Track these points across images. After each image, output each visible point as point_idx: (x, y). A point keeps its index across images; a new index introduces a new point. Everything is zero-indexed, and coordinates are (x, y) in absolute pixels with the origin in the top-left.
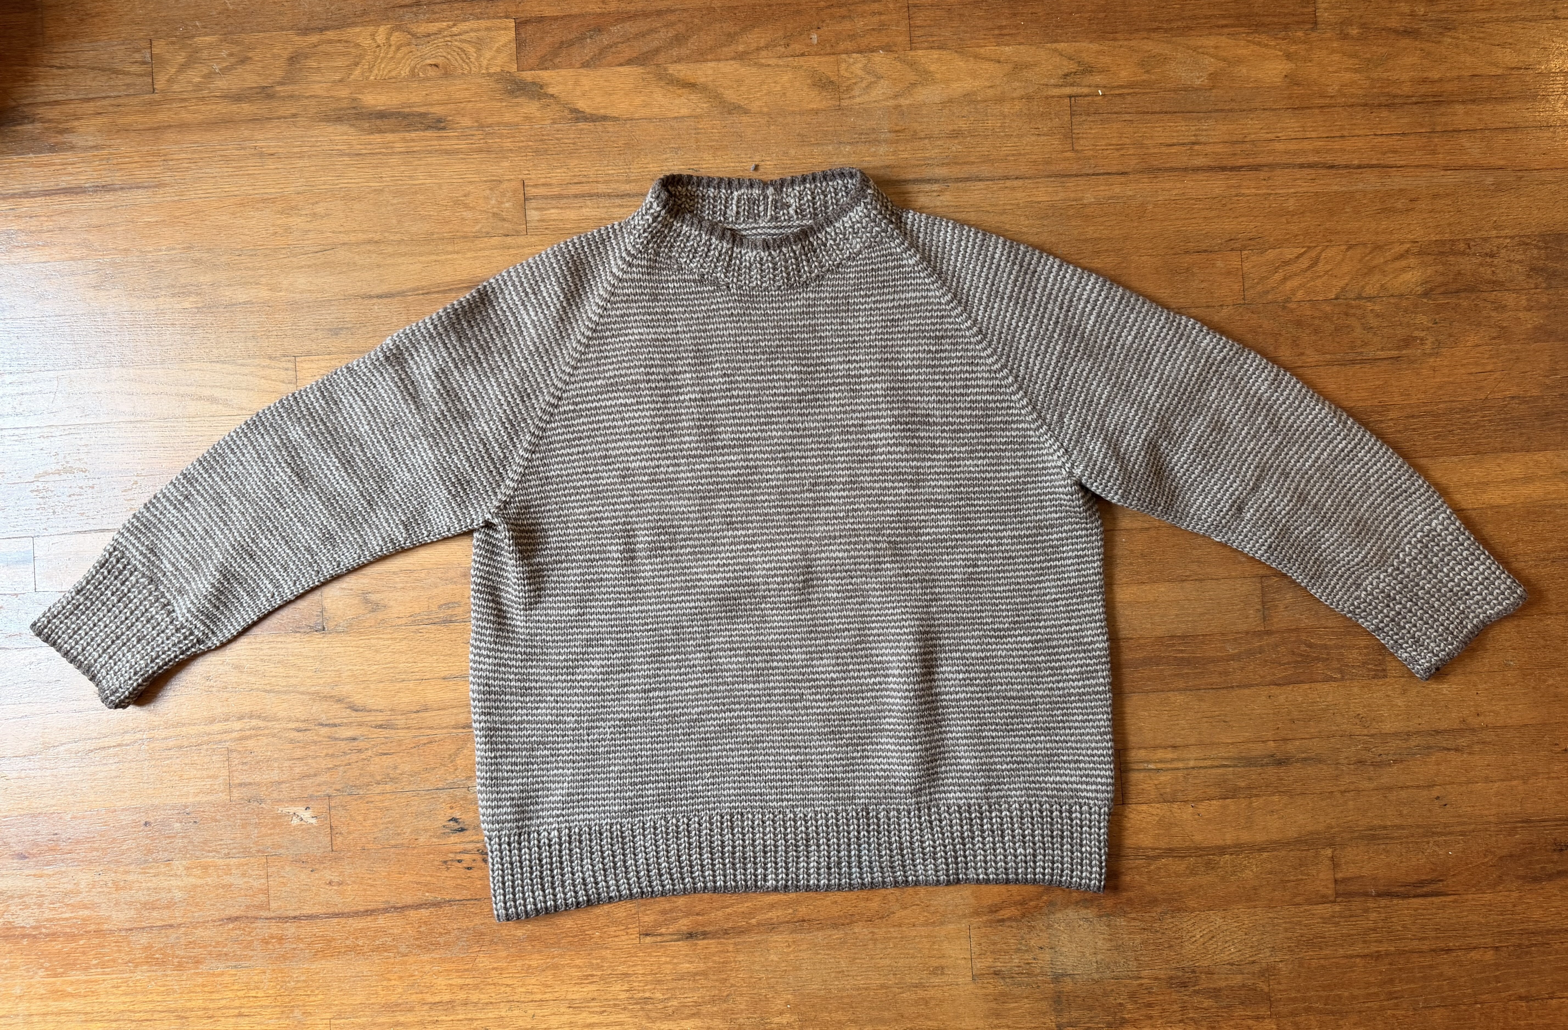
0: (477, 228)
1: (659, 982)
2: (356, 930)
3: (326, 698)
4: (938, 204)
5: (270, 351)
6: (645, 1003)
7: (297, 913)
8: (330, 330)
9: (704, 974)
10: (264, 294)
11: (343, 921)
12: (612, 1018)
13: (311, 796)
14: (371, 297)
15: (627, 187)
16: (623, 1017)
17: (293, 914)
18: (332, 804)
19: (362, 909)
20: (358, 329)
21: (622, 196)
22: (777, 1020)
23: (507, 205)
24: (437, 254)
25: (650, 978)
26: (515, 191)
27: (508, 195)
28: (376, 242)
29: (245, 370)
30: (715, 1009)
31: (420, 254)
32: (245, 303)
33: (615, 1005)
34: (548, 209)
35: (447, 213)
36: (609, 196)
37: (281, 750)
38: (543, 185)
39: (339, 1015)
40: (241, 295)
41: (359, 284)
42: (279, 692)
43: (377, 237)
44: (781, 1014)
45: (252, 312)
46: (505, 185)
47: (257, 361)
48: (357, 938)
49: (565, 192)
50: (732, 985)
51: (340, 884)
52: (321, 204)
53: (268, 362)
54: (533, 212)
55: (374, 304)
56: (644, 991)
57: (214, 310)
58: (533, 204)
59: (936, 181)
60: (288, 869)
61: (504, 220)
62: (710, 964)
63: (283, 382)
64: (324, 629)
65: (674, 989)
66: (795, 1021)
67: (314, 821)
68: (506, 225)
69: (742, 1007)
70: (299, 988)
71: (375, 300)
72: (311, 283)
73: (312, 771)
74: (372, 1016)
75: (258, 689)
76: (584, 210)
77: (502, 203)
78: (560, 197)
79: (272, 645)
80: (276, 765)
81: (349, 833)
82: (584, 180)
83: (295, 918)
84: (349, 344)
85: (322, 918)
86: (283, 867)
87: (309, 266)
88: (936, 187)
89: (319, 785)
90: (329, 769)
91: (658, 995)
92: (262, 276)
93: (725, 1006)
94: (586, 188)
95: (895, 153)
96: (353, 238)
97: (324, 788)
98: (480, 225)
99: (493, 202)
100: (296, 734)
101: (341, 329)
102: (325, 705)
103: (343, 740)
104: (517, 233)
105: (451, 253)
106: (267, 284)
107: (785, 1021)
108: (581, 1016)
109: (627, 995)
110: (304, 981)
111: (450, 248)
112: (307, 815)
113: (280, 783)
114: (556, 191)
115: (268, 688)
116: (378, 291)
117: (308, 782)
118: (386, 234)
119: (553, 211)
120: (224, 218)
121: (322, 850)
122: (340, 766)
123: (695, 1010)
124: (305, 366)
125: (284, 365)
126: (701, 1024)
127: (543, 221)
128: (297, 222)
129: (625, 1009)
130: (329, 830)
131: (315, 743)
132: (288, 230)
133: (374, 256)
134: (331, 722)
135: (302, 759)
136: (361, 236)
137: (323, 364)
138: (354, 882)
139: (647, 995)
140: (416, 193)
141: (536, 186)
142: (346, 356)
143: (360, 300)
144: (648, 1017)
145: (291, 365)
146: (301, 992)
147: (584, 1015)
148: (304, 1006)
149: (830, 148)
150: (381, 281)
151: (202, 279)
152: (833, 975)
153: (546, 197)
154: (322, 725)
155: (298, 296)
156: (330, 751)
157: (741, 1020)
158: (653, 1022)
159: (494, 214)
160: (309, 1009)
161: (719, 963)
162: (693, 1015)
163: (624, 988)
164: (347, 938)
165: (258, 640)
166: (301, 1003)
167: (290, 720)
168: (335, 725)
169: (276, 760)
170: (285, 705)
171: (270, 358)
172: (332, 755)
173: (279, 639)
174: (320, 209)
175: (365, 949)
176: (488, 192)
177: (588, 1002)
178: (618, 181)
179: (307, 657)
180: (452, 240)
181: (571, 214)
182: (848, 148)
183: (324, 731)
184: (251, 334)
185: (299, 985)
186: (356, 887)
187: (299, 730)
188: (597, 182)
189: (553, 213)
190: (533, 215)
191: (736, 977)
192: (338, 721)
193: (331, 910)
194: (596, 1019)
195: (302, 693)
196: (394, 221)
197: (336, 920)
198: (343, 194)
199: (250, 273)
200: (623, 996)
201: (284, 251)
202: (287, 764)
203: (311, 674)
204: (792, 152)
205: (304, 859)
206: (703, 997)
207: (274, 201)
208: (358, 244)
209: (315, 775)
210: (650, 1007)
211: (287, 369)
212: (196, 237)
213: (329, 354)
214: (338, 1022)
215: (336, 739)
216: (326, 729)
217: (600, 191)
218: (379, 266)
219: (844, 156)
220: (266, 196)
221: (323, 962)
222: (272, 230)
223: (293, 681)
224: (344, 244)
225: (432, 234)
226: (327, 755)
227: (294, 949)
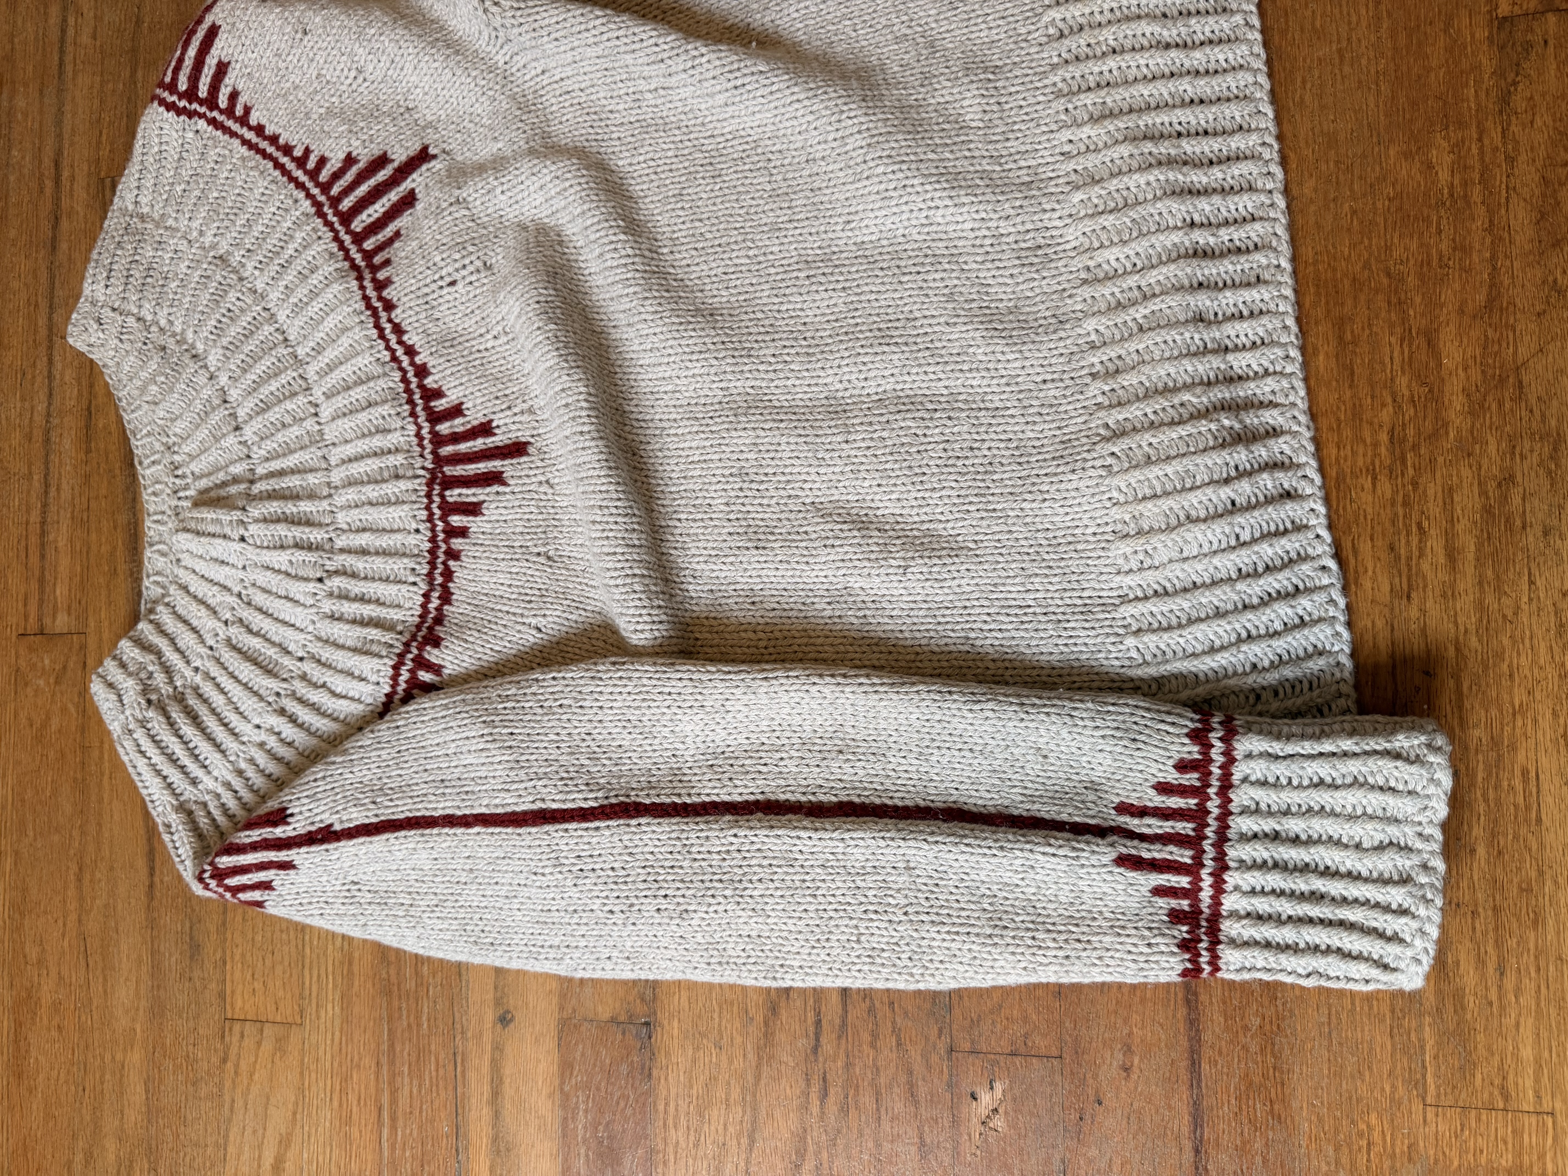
0: (72, 710)
1: (1356, 414)
2: (1227, 1029)
3: (768, 1035)
4: (92, 14)
5: (215, 1060)
6: (1403, 440)
7: (1188, 1145)
8: (192, 957)
9: (1340, 324)
10: (136, 1057)
11: (1207, 1052)
12: (1434, 509)
13: (950, 1085)
14: (151, 886)
15: (36, 477)
16: (1433, 490)
17: (1188, 1155)
18: (967, 1046)
19: (1182, 1012)
20: (193, 910)
21: (47, 486)
22: (1444, 176)
23: (47, 662)
24: (102, 774)
25: (1347, 433)
26: (31, 649)
27: (34, 660)
28: (80, 869)
29: (239, 1104)
30: (1418, 300)
31: (100, 801)
32: (147, 1091)
33: (1406, 504)
34: (55, 598)
35: (51, 755)
36: (45, 505)
37: (861, 1134)
38: (25, 605)
39: (1418, 1084)
40: (136, 1093)
41: (133, 901)
42: (754, 1122)
43: (74, 868)
44: (1430, 166)
45: (161, 1081)
46: (22, 663)
47: (228, 1084)
48: (1246, 1028)
49: (37, 573)
50: (1366, 265)
51: (1128, 1050)
52: (27, 950)
53: (229, 1065)
54: (58, 622)
55: (162, 881)
56: (1376, 445)
57: (154, 1143)
58: (47, 621)
59: (65, 20)
60: (1093, 1152)
61: (65, 667)
62: (1320, 312)
63: (259, 1044)
64: (647, 1024)
65: (1372, 385)
66: (1447, 138)
67: (999, 1087)
68: (71, 664)
69: (1414, 246)
70: (1354, 1163)
71: (157, 879)
72: (127, 979)
73: (903, 1078)
74: (1421, 1015)
75: (748, 1162)
76: (60, 544)
77: (43, 669)
78: (42, 581)
79: (670, 1122)
80: (887, 1146)
81: (1025, 1019)
82: (23, 543)
83: (1197, 1151)
84: (212, 928)
85: (1200, 1096)
86: (1090, 1161)
87: (105, 979)
88: (71, 21)
89: (929, 1067)
90: (899, 1044)
91: (1386, 415)
92: (113, 1058)
93: (1412, 281)
94: (34, 540)
95: (26, 85)
96: (72, 906)
97: (935, 1058)
98: (70, 706)
99: (41, 682)
100: (832, 1099)
101: (191, 939)
102: (781, 1037)
103: (845, 1011)
104: (83, 647)
105: (102, 753)
106: (125, 1050)
107: (1448, 159)
108: (1430, 575)
109: (1382, 478)
110: (1337, 1149)
111: (95, 754)
112: (986, 1099)
113: (923, 1144)
114: (34, 585)
115: (745, 1141)
116: (144, 872)
117: (922, 1091)
118: (72, 852)
119: (58, 592)
120: (34, 1107)
121: (1058, 1078)
122: (894, 1022)
123: (1421, 341)
124: (239, 1003)
125: (235, 1038)
126: (1452, 327)
127: (69, 607)
128: (47, 992)
129: (1415, 484)
130: (1018, 1060)
131: (848, 1065)
132: (56, 1007)
133: (98, 875)
134: (812, 1029)
135: (878, 1094)
136: (71, 892)
137: (238, 974)
138: (1126, 1021)
139: (1384, 437)
140: (23, 801)
141: (26, 617)
142: (229, 935)
143: (155, 903)
144: (1434, 436)
145: (237, 1027)
146: (1362, 1159)
147: (1425, 566)
148: (1393, 1156)
149: (12, 178)
150: (132, 867)
151: (111, 1157)
152: (1347, 69)
153: (41, 601)
154: (816, 1049)
155: (143, 1003)
156: (866, 1037)
157: (1444, 246)
158: (1446, 425)
159: (57, 682)
160: (1401, 1147)
161: (1318, 294)
162: (1431, 344)
163: (1368, 484)
164: (1245, 1048)
165: (661, 1147)
166: (1387, 1164)
167: (805, 1107)
168: (818, 1023)
169: (878, 1145)
170: (777, 1114)
171: (224, 1060)
172: (875, 1036)
173: (661, 1107)
174: (33, 953)
175: (1270, 1012)
176: (29, 689)
177: (1398, 558)
178: (29, 492)
179: (694, 1061)
180: (85, 749)
181: (64, 563)
182: (15, 153)
183: (828, 1045)
184: (191, 1089)
185: (1345, 1160)
186: (1136, 1017)
187: (824, 1095)
188: (27, 523)
189: (61, 591)
190: (62, 622)
191: (1348, 259)
192: (811, 1017)
193: (1184, 1075)
194: (1436, 544)
195: (758, 1078)
196: (56, 838)
197: (1205, 1067)
198: (17, 916)
199: (108, 1077)
200: (1385, 487)
201: (83, 1018)
202: (886, 1126)
203: (724, 1058)
204: (13, 233)
205: (1074, 1116)
206: (1392, 326)
207: (18, 1025)
208: (81, 899)
209: (910, 1073)
210: (1411, 432)
211: (242, 1036)
212: (57, 1155)
213: (225, 963)
214: (1432, 1089)
215: (844, 1024)
216: (824, 1040)
217: (38, 520)
218: (112, 869)
219: (23, 158)
220: (12, 1035)
221: (1295, 1104)
222: (54, 1033)
223: (736, 1094)
224: (80, 921)
225: (75, 780)
226: (873, 1045)
227: (1265, 1161)
